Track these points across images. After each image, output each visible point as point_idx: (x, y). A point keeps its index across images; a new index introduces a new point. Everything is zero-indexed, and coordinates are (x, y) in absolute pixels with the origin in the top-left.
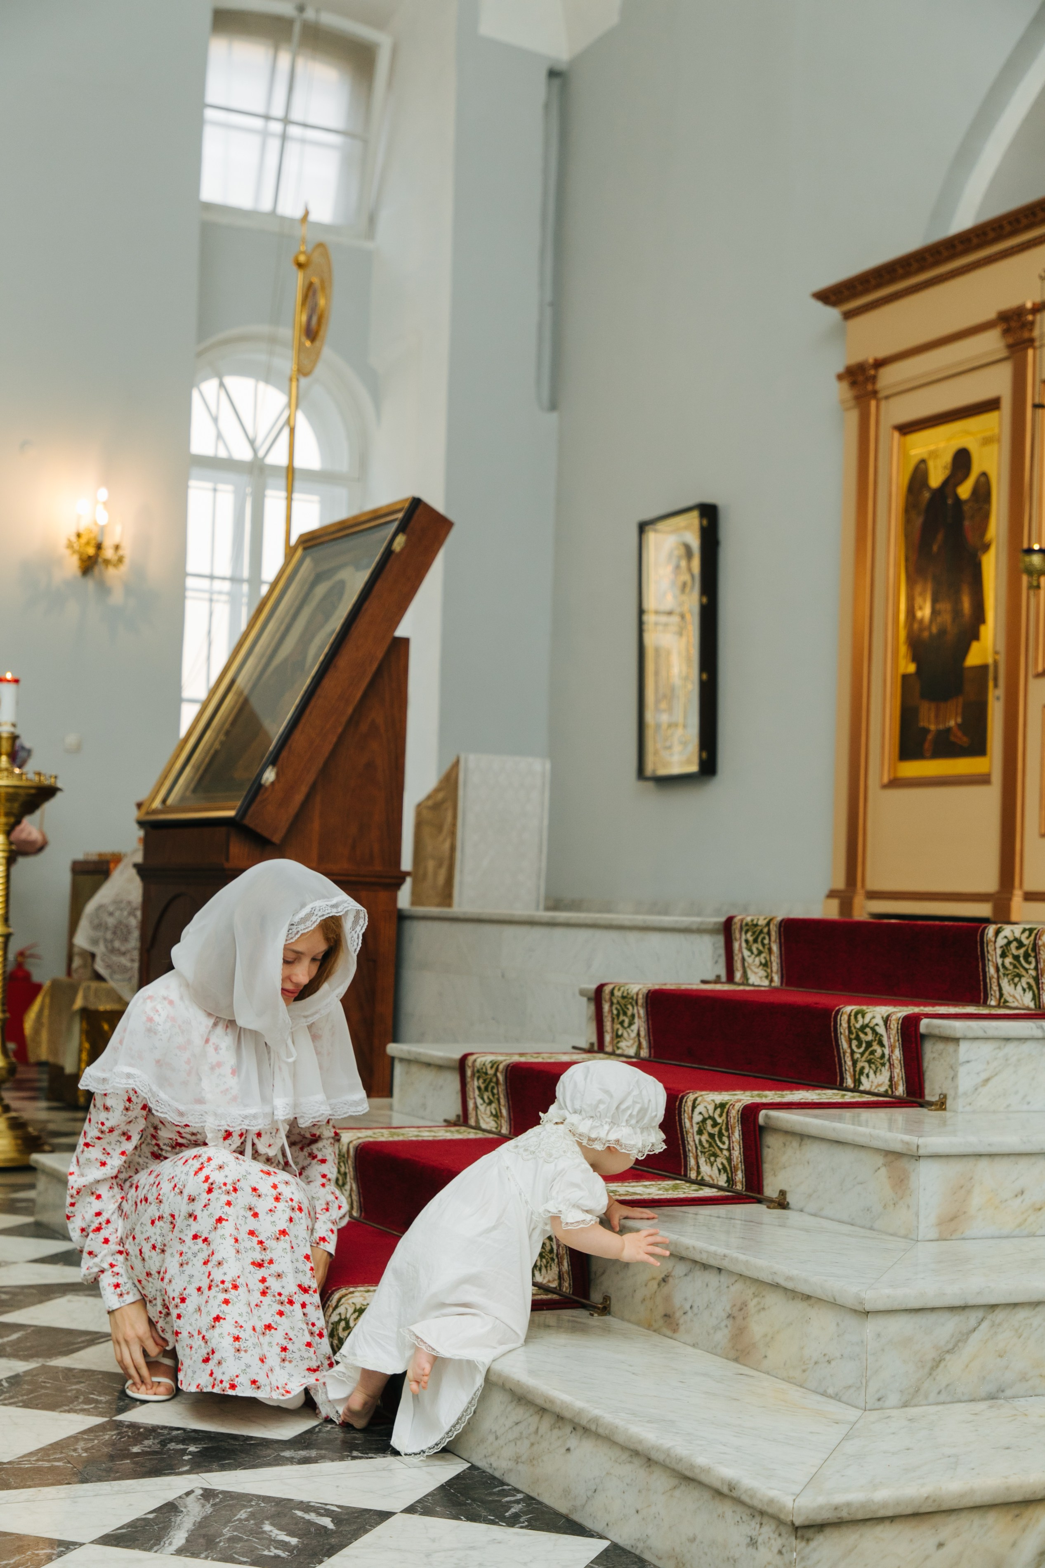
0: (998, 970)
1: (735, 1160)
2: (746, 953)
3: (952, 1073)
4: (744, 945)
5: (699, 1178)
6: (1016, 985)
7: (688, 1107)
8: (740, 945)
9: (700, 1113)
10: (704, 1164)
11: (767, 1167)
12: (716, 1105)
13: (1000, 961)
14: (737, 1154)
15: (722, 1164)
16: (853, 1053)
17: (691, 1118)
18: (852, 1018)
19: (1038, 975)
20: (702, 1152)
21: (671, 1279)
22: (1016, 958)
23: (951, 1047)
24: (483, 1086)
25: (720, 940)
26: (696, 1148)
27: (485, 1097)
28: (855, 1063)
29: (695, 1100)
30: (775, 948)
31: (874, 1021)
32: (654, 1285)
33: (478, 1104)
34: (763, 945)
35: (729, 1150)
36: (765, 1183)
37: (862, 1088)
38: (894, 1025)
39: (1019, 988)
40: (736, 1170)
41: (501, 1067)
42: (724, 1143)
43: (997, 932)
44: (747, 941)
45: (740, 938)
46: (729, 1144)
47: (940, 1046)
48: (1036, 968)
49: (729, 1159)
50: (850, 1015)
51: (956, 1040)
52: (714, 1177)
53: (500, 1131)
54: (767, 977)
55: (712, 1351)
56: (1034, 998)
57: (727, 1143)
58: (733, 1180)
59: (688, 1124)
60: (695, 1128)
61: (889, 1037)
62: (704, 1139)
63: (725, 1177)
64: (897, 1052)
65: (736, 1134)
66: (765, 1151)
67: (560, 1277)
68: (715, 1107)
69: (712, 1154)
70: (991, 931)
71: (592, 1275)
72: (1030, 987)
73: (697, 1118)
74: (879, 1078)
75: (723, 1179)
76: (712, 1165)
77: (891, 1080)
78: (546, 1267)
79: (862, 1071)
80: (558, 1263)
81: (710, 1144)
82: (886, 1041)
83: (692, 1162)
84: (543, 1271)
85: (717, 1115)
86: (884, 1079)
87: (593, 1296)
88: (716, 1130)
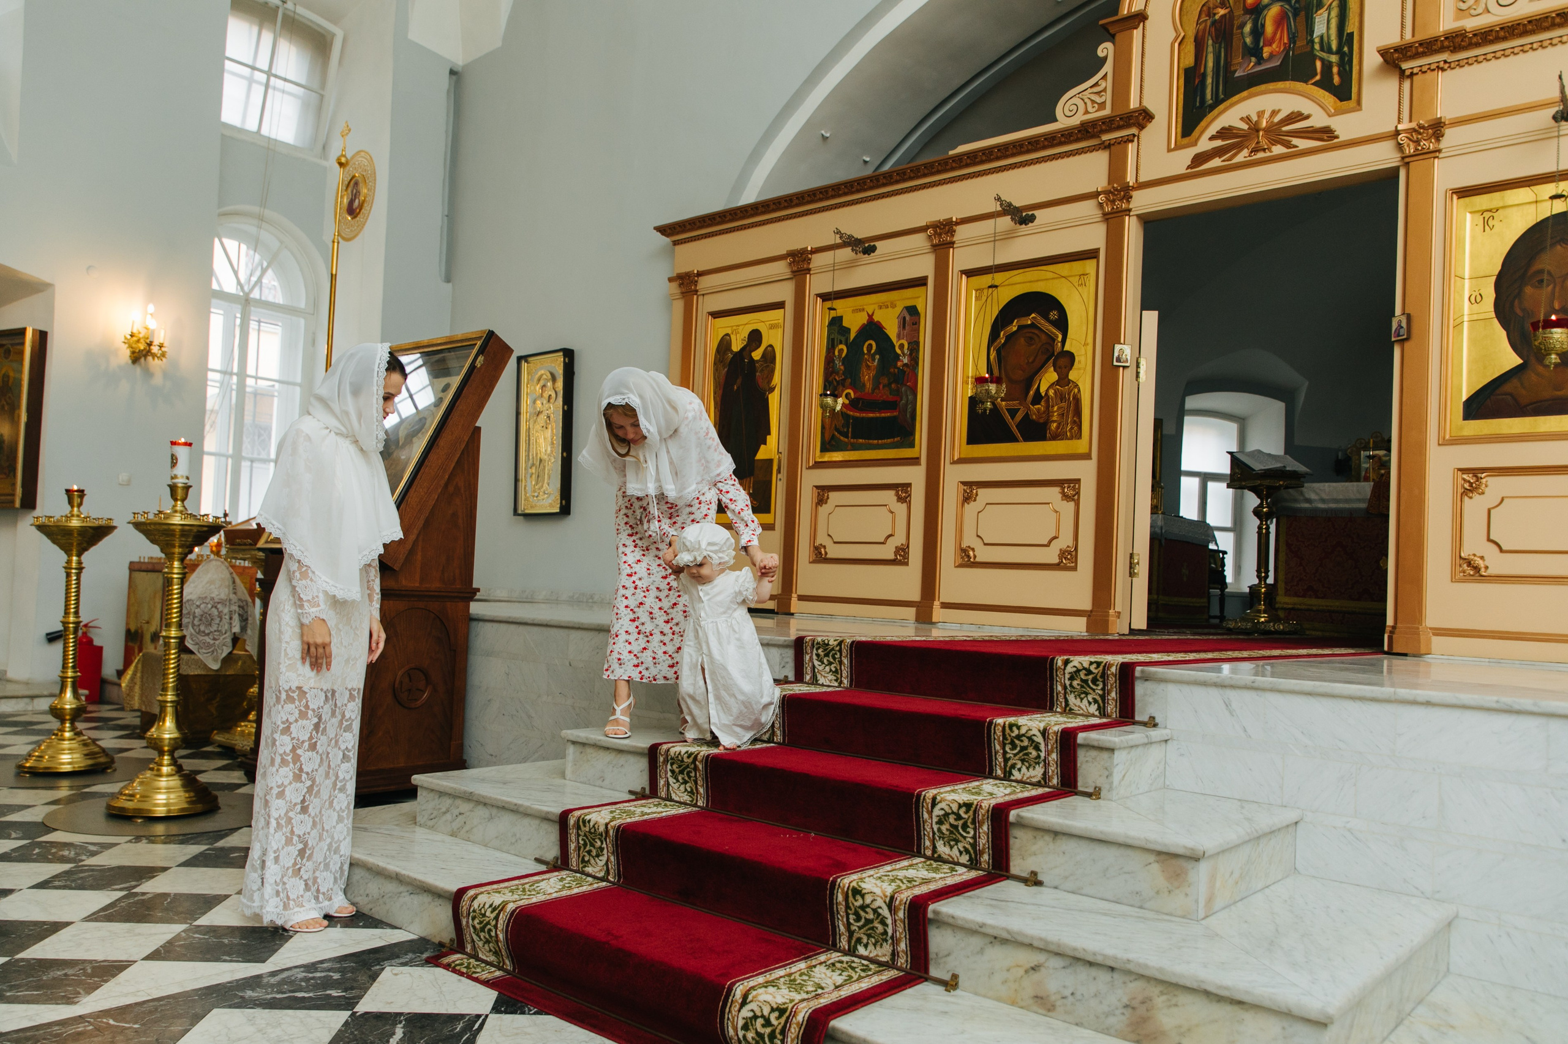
0: (1065, 688)
1: (981, 845)
2: (816, 663)
3: (1107, 773)
4: (815, 657)
5: (936, 855)
6: (1082, 699)
7: (927, 805)
8: (811, 658)
9: (942, 809)
10: (942, 846)
11: (1013, 853)
12: (959, 804)
13: (1068, 683)
14: (983, 841)
15: (964, 847)
16: (1005, 753)
17: (930, 813)
18: (1007, 728)
19: (1104, 693)
20: (940, 838)
21: (1043, 969)
22: (1085, 681)
23: (1105, 755)
24: (677, 770)
25: (790, 654)
26: (934, 833)
27: (680, 778)
28: (1006, 760)
29: (934, 799)
30: (845, 661)
31: (1031, 733)
32: (1021, 972)
33: (671, 783)
34: (834, 659)
35: (974, 837)
36: (1011, 864)
37: (1012, 778)
38: (1052, 738)
39: (1085, 701)
40: (982, 853)
41: (699, 757)
42: (968, 833)
43: (1066, 663)
44: (818, 655)
45: (812, 653)
46: (975, 834)
47: (1093, 753)
48: (1103, 689)
49: (974, 845)
50: (1004, 727)
51: (1111, 750)
52: (954, 856)
53: (696, 803)
54: (836, 680)
55: (1106, 1031)
56: (1099, 708)
57: (972, 832)
58: (977, 860)
59: (926, 816)
60: (935, 820)
61: (1046, 745)
62: (944, 828)
63: (967, 857)
64: (1054, 756)
65: (985, 828)
66: (1012, 841)
67: (894, 954)
68: (960, 806)
69: (952, 839)
70: (1059, 661)
71: (932, 955)
72: (1095, 701)
73: (937, 812)
74: (1032, 772)
75: (964, 859)
76: (951, 847)
77: (1045, 774)
78: (875, 945)
79: (1013, 766)
80: (893, 944)
81: (951, 832)
82: (1042, 747)
83: (928, 843)
84: (870, 947)
85: (962, 812)
86: (1037, 773)
87: (934, 972)
88: (960, 823)
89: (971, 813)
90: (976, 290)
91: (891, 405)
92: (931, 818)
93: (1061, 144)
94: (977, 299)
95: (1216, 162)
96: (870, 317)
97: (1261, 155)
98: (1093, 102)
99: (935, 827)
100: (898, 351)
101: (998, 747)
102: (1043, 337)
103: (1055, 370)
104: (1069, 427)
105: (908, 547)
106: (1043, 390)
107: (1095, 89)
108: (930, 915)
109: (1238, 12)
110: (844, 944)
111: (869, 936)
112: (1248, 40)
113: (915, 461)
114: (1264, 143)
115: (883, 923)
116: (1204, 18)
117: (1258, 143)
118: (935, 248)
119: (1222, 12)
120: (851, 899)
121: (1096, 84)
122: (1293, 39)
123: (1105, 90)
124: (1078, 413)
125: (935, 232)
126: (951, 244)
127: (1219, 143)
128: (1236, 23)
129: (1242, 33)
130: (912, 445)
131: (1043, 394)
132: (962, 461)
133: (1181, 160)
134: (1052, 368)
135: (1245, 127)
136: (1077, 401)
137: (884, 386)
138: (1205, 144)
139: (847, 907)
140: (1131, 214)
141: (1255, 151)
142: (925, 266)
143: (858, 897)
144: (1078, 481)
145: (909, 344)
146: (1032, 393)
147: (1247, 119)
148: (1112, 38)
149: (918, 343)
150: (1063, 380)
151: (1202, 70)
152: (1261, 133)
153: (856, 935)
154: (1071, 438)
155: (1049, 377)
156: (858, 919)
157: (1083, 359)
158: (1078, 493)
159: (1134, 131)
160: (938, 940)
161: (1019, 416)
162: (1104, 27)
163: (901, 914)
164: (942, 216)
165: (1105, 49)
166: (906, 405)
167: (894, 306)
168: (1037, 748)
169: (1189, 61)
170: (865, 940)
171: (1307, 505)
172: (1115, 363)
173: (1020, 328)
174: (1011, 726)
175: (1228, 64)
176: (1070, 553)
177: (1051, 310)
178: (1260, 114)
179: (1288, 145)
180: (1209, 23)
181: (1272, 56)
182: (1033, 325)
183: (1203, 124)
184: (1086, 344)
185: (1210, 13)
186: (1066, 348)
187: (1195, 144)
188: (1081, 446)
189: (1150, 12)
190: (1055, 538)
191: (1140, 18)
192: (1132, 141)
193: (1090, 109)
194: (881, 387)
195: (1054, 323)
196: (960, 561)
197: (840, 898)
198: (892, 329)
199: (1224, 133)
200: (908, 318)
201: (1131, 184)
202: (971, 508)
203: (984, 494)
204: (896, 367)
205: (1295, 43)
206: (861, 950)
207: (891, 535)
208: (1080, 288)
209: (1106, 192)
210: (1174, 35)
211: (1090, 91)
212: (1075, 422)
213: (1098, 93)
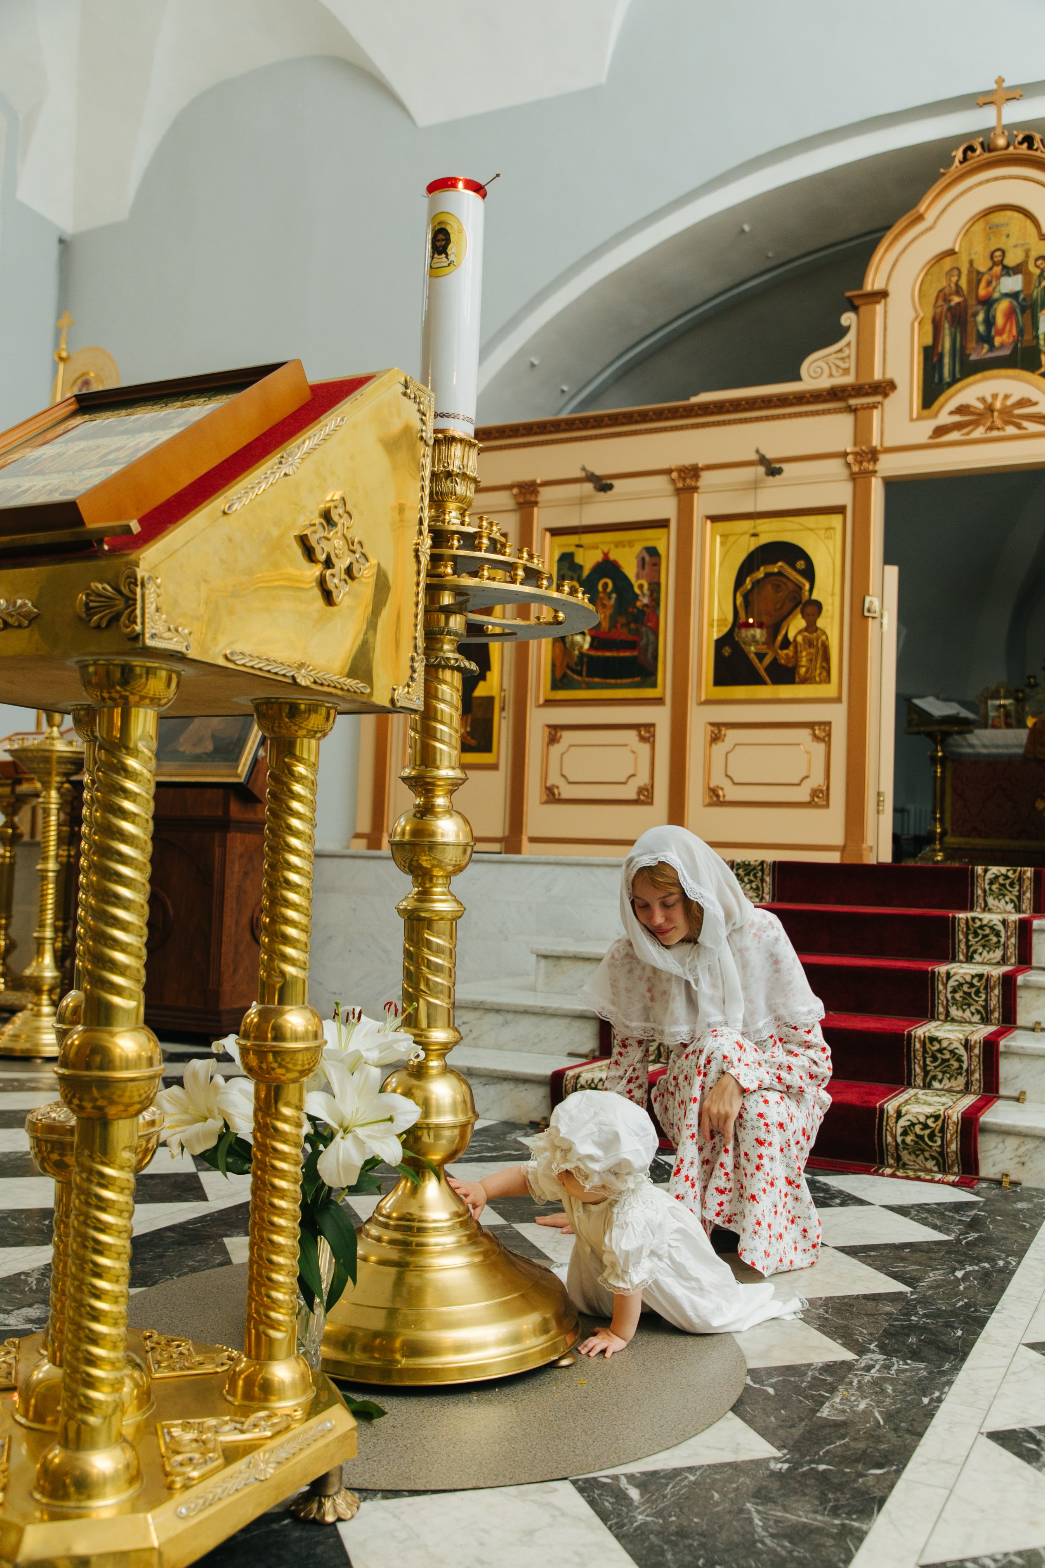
0: (985, 892)
1: (992, 1006)
5: (950, 1018)
6: (1000, 900)
7: (943, 979)
9: (957, 981)
10: (956, 1010)
11: (1020, 1009)
13: (987, 887)
14: (994, 1002)
15: (976, 1009)
16: (968, 941)
17: (945, 985)
18: (970, 922)
19: (1020, 894)
20: (953, 1003)
22: (1004, 886)
26: (948, 1001)
28: (968, 947)
29: (948, 973)
30: (768, 879)
31: (991, 924)
34: (755, 877)
35: (986, 1000)
36: (1019, 1018)
37: (974, 961)
38: (1012, 926)
39: (1003, 902)
40: (992, 1012)
42: (980, 997)
46: (987, 998)
48: (1019, 891)
49: (986, 1007)
50: (967, 920)
52: (968, 1017)
56: (1015, 907)
57: (984, 996)
58: (988, 1019)
59: (941, 987)
60: (949, 989)
61: (1006, 932)
62: (958, 996)
63: (979, 1017)
64: (1013, 940)
65: (996, 992)
66: (1018, 1000)
67: (968, 1084)
68: (973, 977)
69: (965, 1004)
70: (979, 869)
71: (1001, 1080)
72: (1012, 901)
73: (952, 983)
74: (992, 955)
75: (976, 1018)
76: (964, 1011)
77: (1003, 956)
78: (949, 1079)
79: (975, 952)
80: (967, 1075)
81: (964, 998)
82: (1003, 934)
83: (941, 1009)
84: (946, 1081)
85: (975, 981)
86: (998, 954)
87: (1003, 1092)
88: (973, 990)
89: (984, 981)
90: (721, 536)
91: (631, 645)
92: (946, 988)
93: (809, 403)
94: (722, 544)
95: (955, 436)
96: (606, 555)
97: (995, 433)
98: (838, 367)
99: (949, 996)
100: (637, 591)
101: (961, 937)
102: (790, 585)
103: (803, 617)
104: (818, 672)
105: (652, 787)
106: (791, 636)
107: (840, 355)
108: (1002, 1048)
109: (972, 302)
110: (919, 1081)
111: (944, 1073)
112: (981, 328)
113: (659, 701)
114: (998, 423)
115: (959, 1060)
116: (940, 302)
117: (993, 422)
118: (678, 492)
119: (956, 299)
120: (928, 1045)
121: (841, 351)
122: (1021, 332)
123: (849, 357)
124: (826, 658)
125: (680, 476)
126: (695, 489)
127: (957, 418)
128: (970, 312)
129: (975, 322)
130: (654, 685)
131: (791, 639)
132: (708, 702)
133: (923, 431)
134: (800, 616)
135: (980, 406)
136: (825, 648)
137: (622, 626)
138: (944, 418)
139: (925, 1051)
140: (878, 475)
141: (991, 428)
142: (667, 508)
143: (935, 1043)
144: (829, 724)
145: (650, 584)
146: (780, 638)
147: (983, 400)
148: (855, 309)
149: (658, 585)
150: (811, 627)
151: (940, 350)
152: (996, 414)
153: (931, 1074)
154: (820, 682)
155: (796, 625)
156: (935, 1059)
157: (830, 608)
158: (829, 735)
159: (879, 398)
160: (1006, 1068)
161: (767, 660)
162: (850, 300)
163: (977, 1051)
164: (687, 461)
165: (848, 319)
166: (647, 644)
167: (631, 544)
168: (998, 935)
169: (929, 340)
170: (940, 1076)
171: (968, 750)
172: (866, 614)
173: (768, 575)
174: (974, 919)
175: (963, 348)
176: (821, 791)
177: (798, 560)
178: (995, 396)
179: (1019, 426)
180: (945, 307)
181: (1002, 346)
182: (780, 574)
183: (942, 399)
184: (833, 594)
185: (946, 300)
186: (815, 596)
187: (936, 415)
188: (829, 690)
189: (891, 290)
190: (807, 777)
191: (883, 294)
192: (876, 407)
193: (834, 372)
194: (619, 626)
195: (801, 572)
196: (708, 800)
197: (918, 1046)
198: (630, 569)
199: (961, 410)
200: (647, 558)
201: (879, 448)
202: (719, 749)
203: (732, 736)
204: (635, 606)
205: (1023, 336)
206: (936, 1084)
207: (633, 775)
208: (826, 541)
209: (855, 454)
210: (912, 315)
211: (834, 356)
212: (823, 667)
213: (843, 359)
